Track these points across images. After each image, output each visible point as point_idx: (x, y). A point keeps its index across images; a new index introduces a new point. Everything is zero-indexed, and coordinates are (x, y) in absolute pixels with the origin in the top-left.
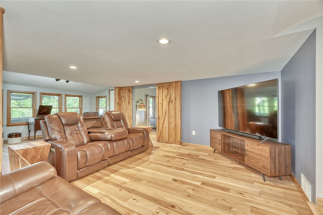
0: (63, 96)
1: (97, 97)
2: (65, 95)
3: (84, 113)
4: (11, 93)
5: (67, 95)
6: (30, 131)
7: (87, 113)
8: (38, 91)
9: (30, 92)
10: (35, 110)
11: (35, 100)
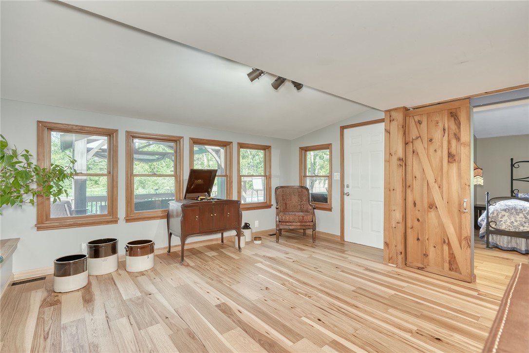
0: (235, 147)
1: (302, 149)
2: (238, 143)
3: (277, 189)
4: (133, 140)
5: (242, 146)
6: (171, 234)
7: (282, 187)
8: (187, 133)
9: (169, 136)
10: (180, 181)
11: (180, 155)
